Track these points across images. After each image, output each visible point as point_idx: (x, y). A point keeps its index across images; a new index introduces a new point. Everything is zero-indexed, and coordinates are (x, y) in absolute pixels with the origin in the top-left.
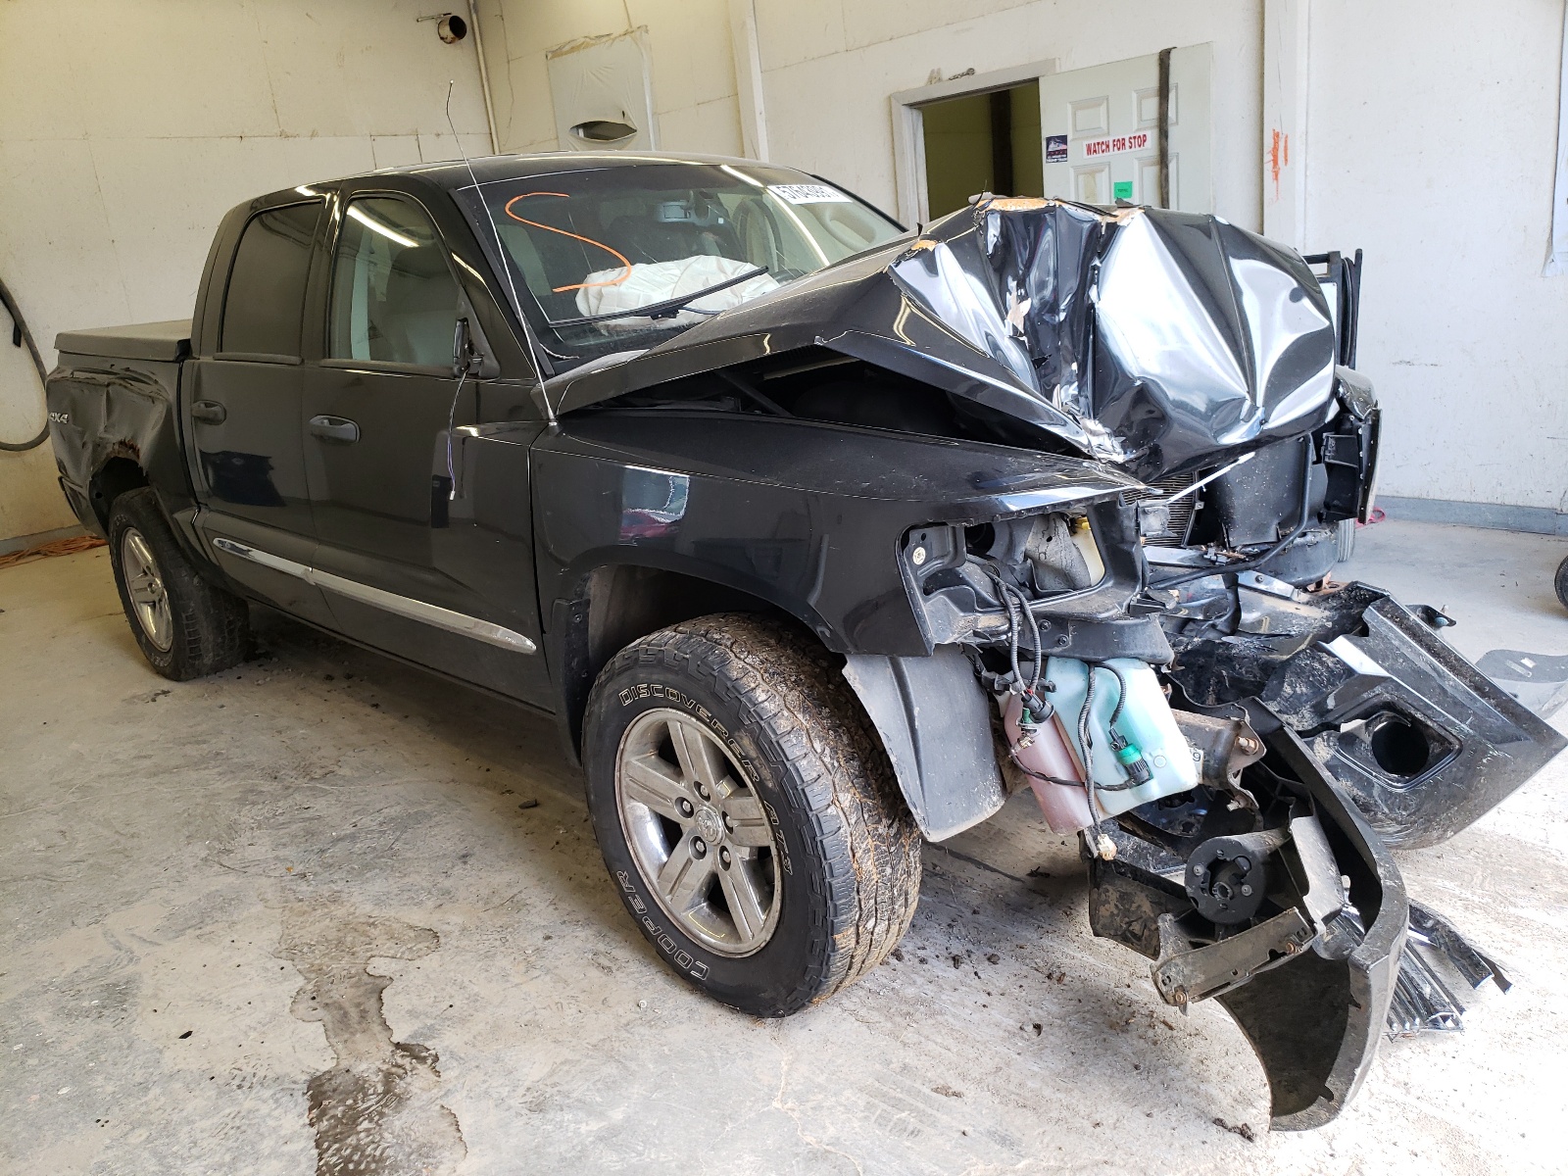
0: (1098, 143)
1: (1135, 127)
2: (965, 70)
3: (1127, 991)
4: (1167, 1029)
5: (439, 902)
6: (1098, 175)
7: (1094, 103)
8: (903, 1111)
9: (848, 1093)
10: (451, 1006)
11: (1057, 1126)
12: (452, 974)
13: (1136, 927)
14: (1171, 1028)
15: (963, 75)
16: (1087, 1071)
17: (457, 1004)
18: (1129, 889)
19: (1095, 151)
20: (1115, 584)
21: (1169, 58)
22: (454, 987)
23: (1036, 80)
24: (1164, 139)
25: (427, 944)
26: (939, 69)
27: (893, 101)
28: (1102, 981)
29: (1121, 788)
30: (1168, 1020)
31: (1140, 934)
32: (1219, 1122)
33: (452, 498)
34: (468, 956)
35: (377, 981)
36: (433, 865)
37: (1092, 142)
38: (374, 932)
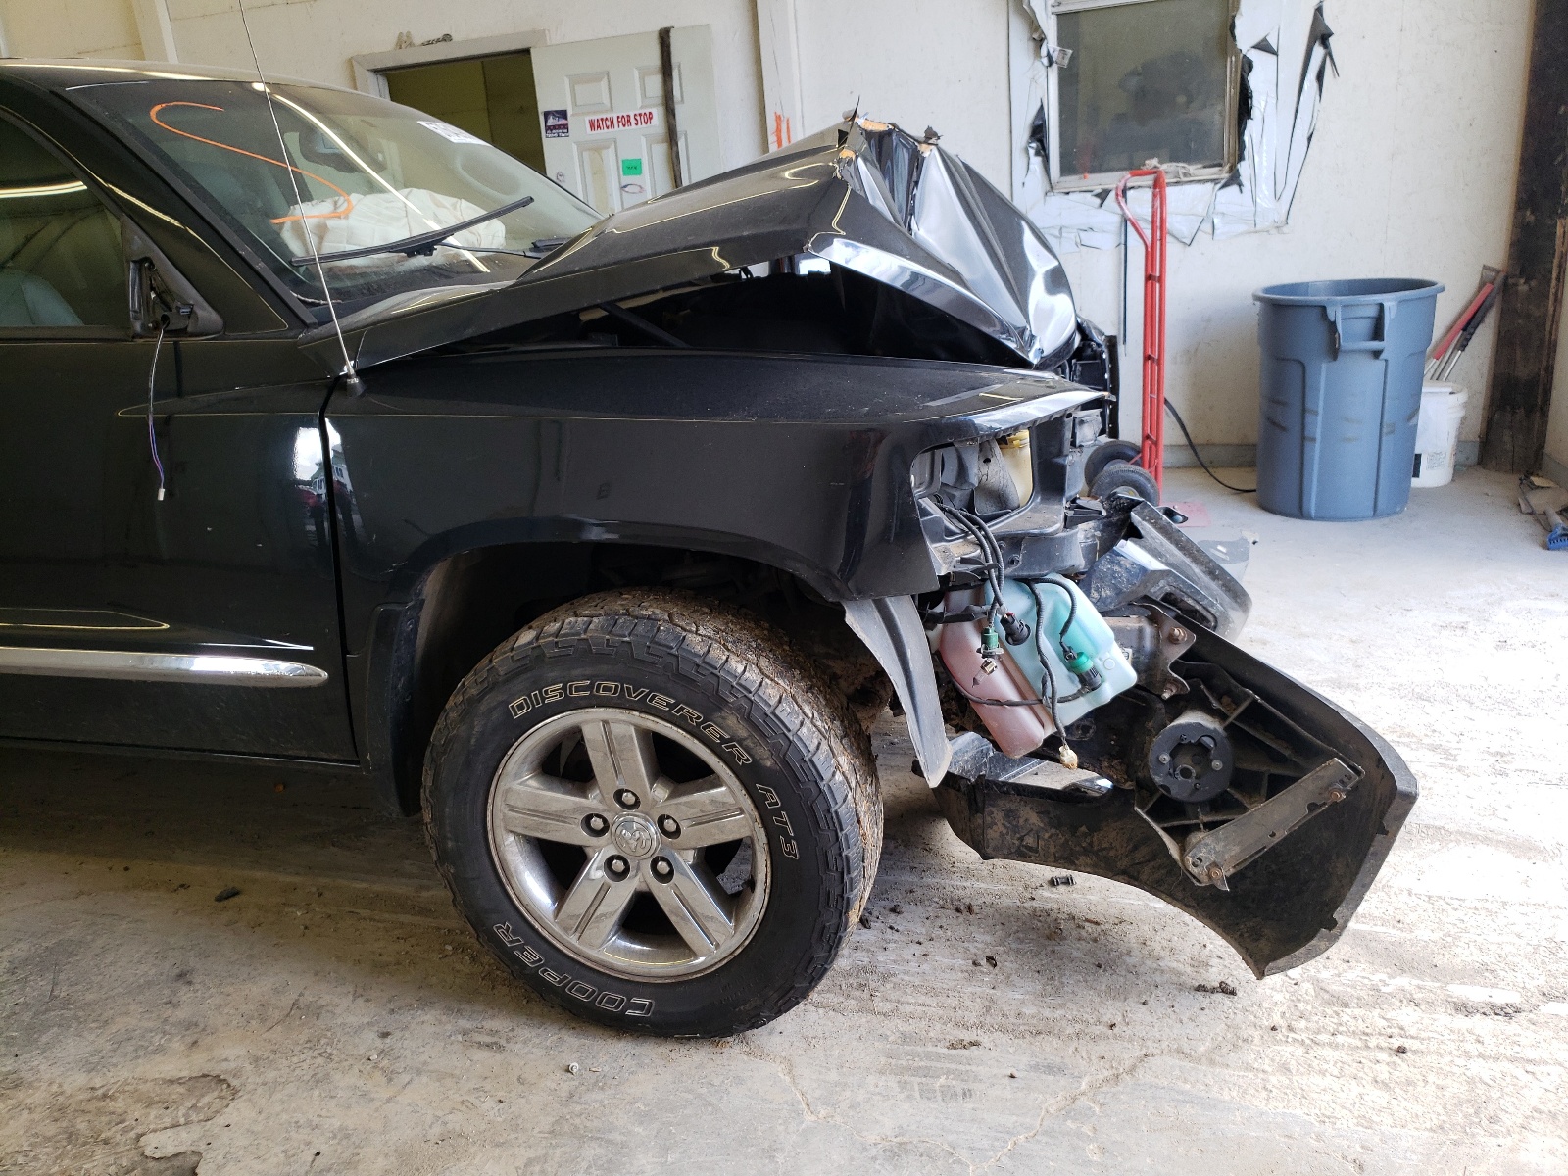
0: (602, 119)
1: (639, 104)
2: (440, 36)
3: (1034, 903)
4: (1093, 926)
5: (189, 1040)
6: (604, 152)
7: (594, 78)
8: (938, 1077)
9: (871, 1079)
10: (318, 1154)
11: (1081, 1040)
12: (285, 1117)
13: (1030, 840)
14: (1097, 924)
15: (438, 41)
16: (1063, 983)
17: (323, 1148)
18: (1013, 807)
19: (598, 127)
20: (1041, 499)
21: (669, 37)
22: (301, 1130)
23: (527, 52)
24: (672, 116)
25: (216, 1093)
26: (408, 32)
27: (357, 67)
28: (1006, 901)
29: (1075, 697)
30: (1088, 917)
31: (1034, 845)
32: (1201, 988)
33: (161, 497)
34: (291, 1088)
35: (177, 1163)
36: (141, 997)
37: (595, 117)
38: (118, 1105)
